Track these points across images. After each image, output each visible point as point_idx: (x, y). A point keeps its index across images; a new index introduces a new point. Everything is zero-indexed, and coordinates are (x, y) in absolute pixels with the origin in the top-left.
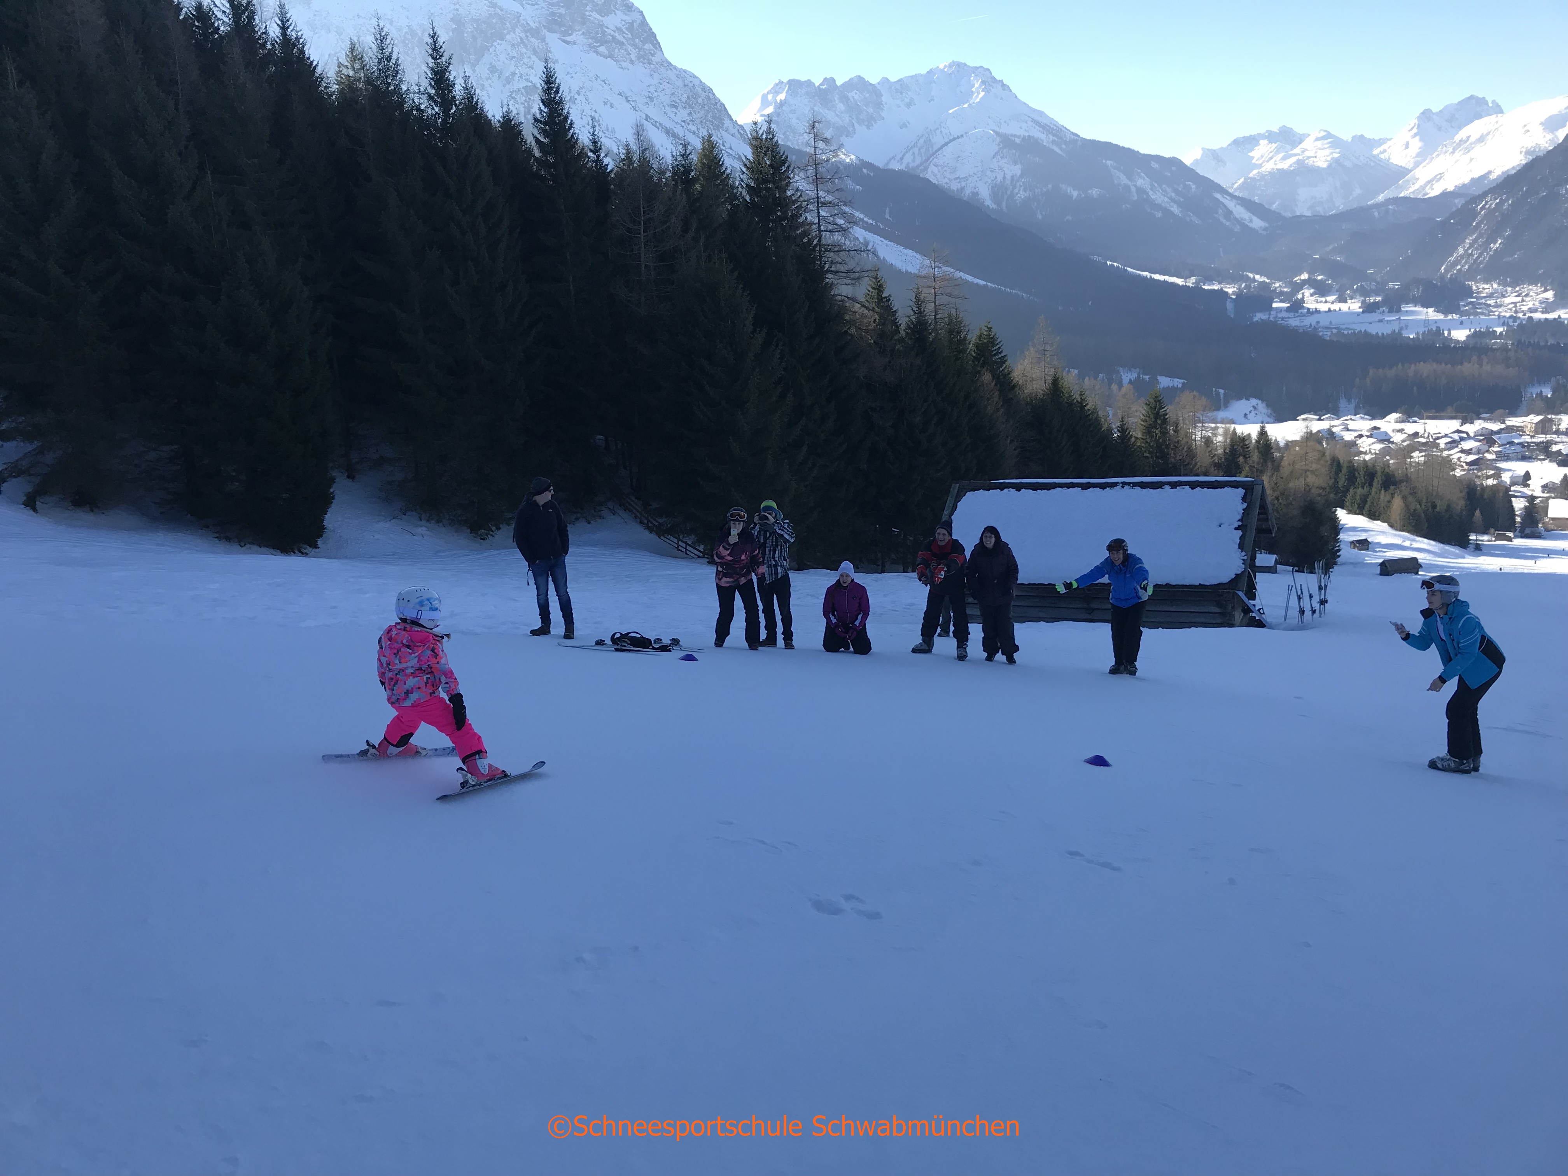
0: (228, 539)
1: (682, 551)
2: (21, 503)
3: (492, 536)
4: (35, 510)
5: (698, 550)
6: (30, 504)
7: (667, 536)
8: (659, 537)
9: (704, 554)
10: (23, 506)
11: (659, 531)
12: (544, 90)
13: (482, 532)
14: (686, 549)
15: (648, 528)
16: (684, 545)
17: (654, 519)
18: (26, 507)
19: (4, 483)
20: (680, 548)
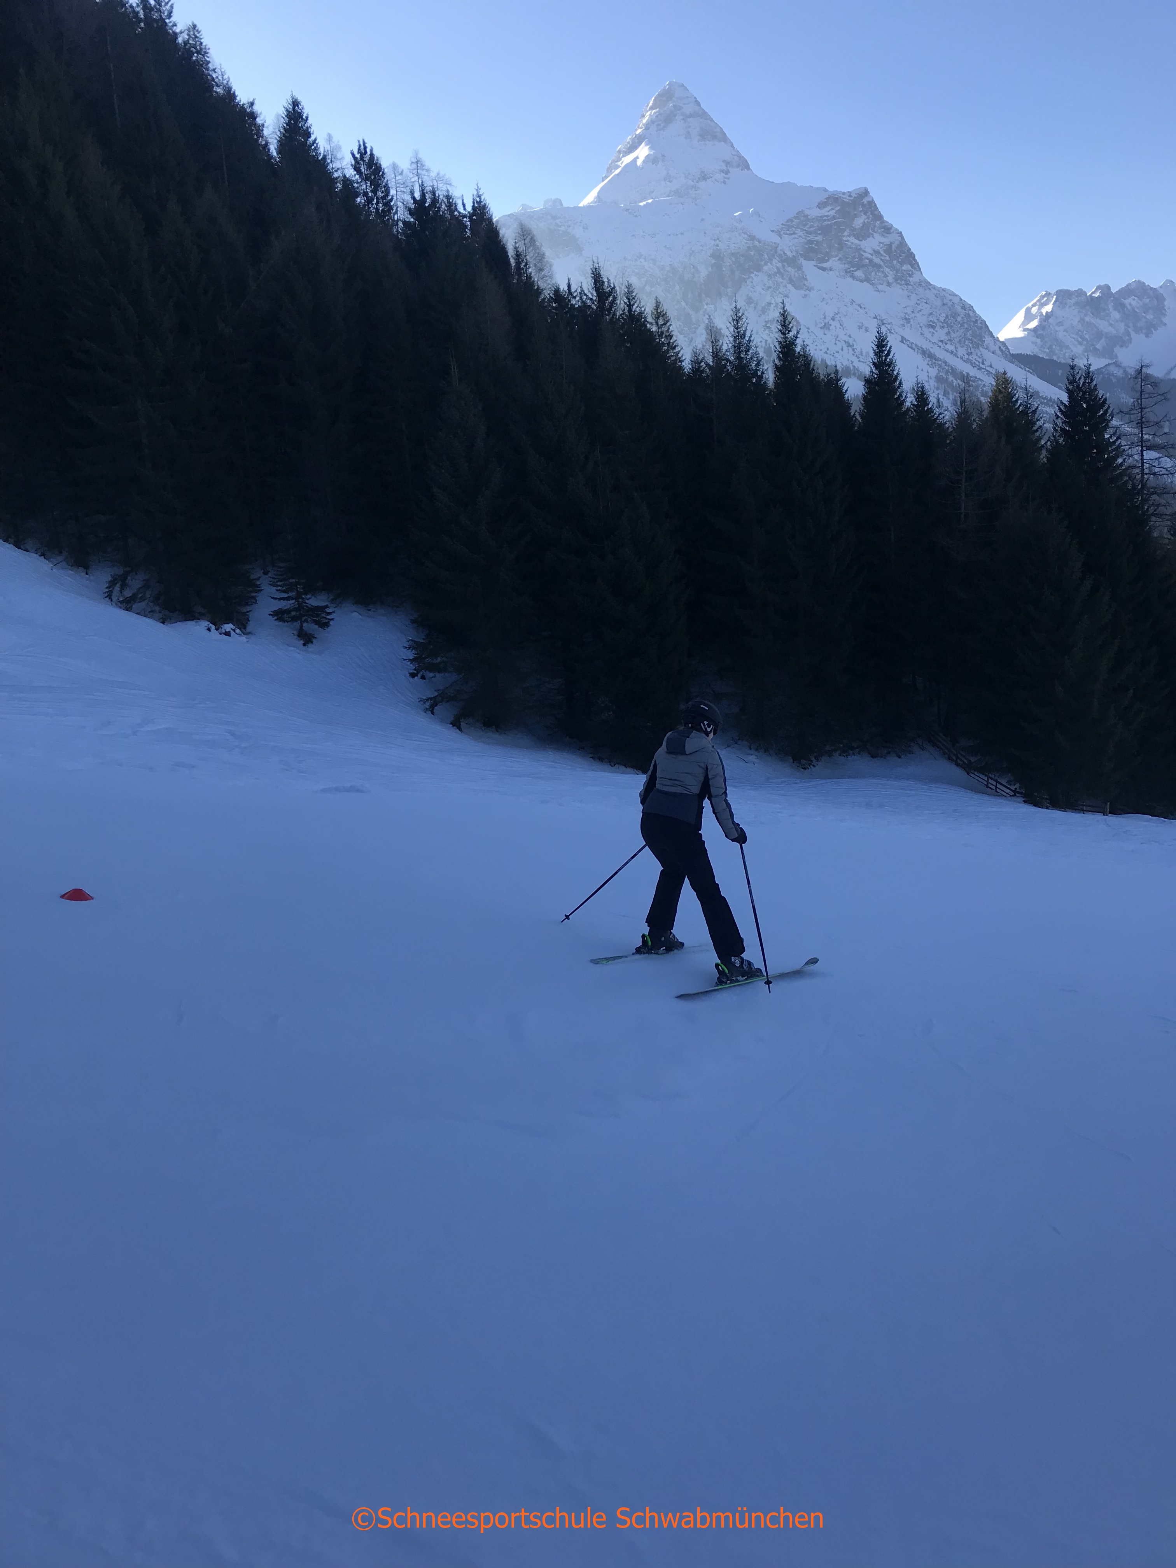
0: (601, 759)
1: (992, 789)
2: (449, 723)
3: (814, 766)
4: (460, 729)
5: (1009, 788)
6: (456, 724)
7: (976, 773)
8: (968, 774)
9: (1015, 793)
10: (451, 725)
11: (968, 768)
12: (876, 354)
13: (803, 762)
14: (996, 786)
15: (957, 765)
16: (994, 783)
17: (964, 756)
18: (454, 726)
19: (436, 706)
20: (990, 786)
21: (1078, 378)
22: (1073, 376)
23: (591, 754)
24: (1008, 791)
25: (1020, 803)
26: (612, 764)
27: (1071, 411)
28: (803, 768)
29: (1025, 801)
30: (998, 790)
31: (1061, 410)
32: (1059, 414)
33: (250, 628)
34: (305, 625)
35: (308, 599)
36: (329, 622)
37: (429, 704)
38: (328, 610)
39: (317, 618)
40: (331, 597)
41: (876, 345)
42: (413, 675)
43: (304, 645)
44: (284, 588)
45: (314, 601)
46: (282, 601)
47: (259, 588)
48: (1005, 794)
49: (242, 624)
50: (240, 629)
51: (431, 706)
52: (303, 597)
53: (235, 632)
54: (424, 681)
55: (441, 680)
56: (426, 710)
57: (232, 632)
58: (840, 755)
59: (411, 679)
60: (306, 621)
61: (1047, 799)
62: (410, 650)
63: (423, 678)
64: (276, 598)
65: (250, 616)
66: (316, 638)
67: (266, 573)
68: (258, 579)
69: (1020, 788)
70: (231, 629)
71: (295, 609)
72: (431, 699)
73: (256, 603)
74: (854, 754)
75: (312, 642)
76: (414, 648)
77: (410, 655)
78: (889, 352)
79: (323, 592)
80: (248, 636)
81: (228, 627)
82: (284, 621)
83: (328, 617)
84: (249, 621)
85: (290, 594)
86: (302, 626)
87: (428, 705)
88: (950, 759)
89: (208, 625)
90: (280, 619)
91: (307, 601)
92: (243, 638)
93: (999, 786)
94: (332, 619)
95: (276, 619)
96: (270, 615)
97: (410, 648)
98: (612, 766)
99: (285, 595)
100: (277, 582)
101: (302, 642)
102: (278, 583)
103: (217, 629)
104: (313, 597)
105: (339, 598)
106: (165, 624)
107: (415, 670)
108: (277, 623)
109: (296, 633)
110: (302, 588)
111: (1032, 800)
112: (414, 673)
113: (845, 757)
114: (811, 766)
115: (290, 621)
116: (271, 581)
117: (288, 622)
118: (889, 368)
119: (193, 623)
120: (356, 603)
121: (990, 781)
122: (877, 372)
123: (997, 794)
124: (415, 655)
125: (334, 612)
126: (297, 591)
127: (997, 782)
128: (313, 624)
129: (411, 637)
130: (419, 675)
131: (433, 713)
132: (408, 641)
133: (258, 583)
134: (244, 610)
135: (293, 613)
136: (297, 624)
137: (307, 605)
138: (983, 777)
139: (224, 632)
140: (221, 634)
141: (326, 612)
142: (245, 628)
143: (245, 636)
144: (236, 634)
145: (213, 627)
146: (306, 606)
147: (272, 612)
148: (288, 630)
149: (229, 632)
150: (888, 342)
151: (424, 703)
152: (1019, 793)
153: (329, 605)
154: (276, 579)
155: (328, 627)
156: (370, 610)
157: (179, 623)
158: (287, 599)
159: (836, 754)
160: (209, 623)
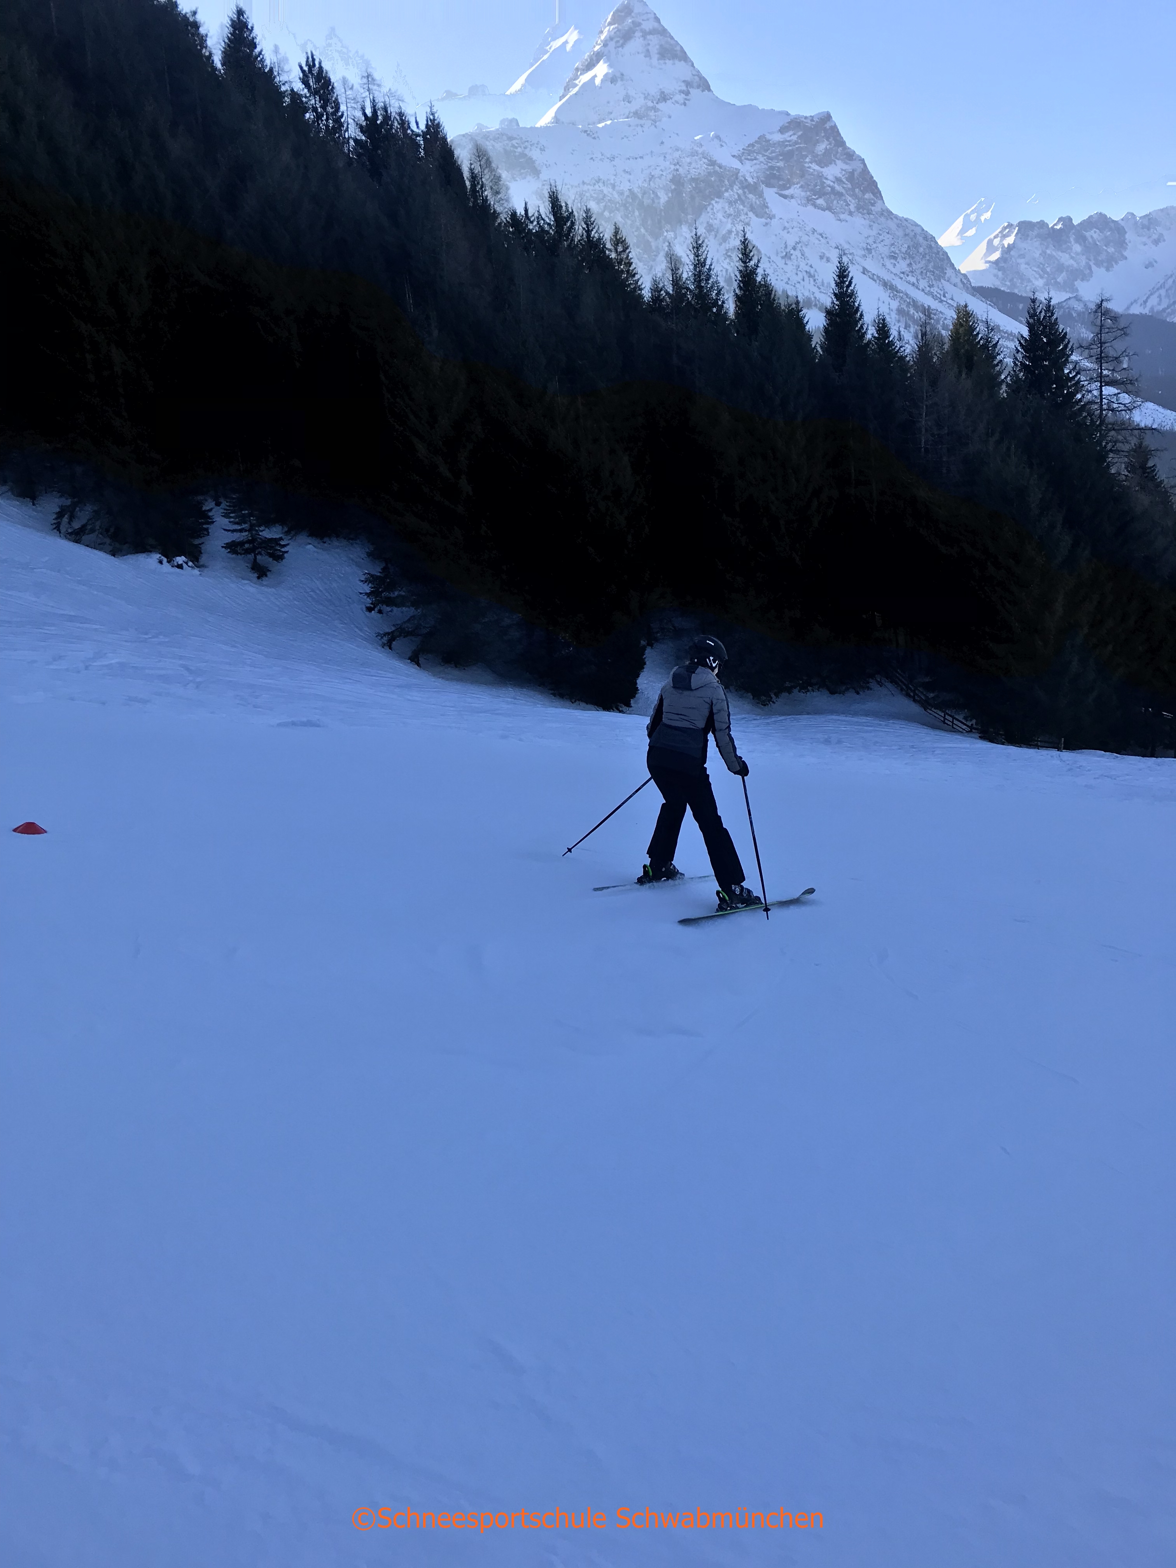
0: (562, 696)
1: (947, 724)
2: (407, 658)
3: (774, 702)
4: (419, 665)
5: (965, 725)
6: (414, 659)
7: (933, 709)
8: (925, 710)
9: (971, 730)
10: (409, 661)
11: (925, 704)
12: (837, 284)
13: (763, 698)
14: (953, 722)
15: (915, 701)
16: (951, 719)
17: (922, 693)
18: (412, 661)
19: (394, 641)
20: (946, 721)
21: (1038, 311)
22: (1034, 310)
23: (551, 690)
24: (964, 727)
25: (975, 738)
26: (573, 701)
27: (1031, 346)
28: (762, 705)
29: (979, 737)
30: (954, 726)
31: (1020, 343)
32: (1019, 348)
33: (203, 559)
34: (259, 557)
35: (262, 531)
36: (283, 555)
37: (387, 639)
38: (282, 543)
39: (270, 550)
40: (286, 529)
41: (837, 276)
42: (370, 609)
43: (259, 578)
44: (237, 520)
45: (267, 533)
46: (235, 533)
47: (211, 519)
48: (961, 730)
49: (195, 556)
50: (192, 562)
51: (389, 641)
52: (257, 528)
53: (187, 564)
54: (381, 615)
55: (401, 614)
56: (383, 646)
57: (185, 565)
58: (799, 692)
59: (367, 613)
60: (260, 553)
61: (1001, 734)
62: (366, 584)
63: (380, 612)
64: (229, 531)
65: (202, 548)
66: (270, 571)
67: (218, 504)
68: (210, 510)
69: (976, 724)
70: (184, 562)
71: (249, 542)
72: (388, 634)
73: (209, 535)
74: (813, 691)
75: (266, 576)
76: (370, 582)
77: (367, 588)
78: (850, 283)
79: (277, 525)
80: (201, 569)
81: (180, 560)
82: (236, 553)
83: (283, 550)
84: (202, 553)
85: (244, 526)
86: (255, 559)
87: (385, 639)
88: (908, 695)
89: (160, 557)
90: (234, 552)
91: (260, 533)
92: (196, 572)
93: (955, 722)
94: (287, 552)
95: (229, 552)
96: (223, 547)
97: (366, 582)
98: (573, 703)
99: (238, 527)
100: (230, 513)
101: (256, 575)
102: (232, 515)
103: (168, 562)
104: (267, 529)
105: (294, 529)
106: (116, 556)
107: (372, 604)
108: (230, 555)
109: (249, 565)
110: (255, 520)
111: (988, 735)
112: (371, 607)
113: (804, 693)
114: (771, 703)
115: (244, 554)
116: (224, 513)
117: (241, 554)
118: (850, 299)
119: (144, 555)
120: (312, 534)
121: (947, 717)
122: (838, 303)
123: (953, 730)
124: (372, 588)
125: (288, 544)
126: (250, 522)
127: (954, 718)
128: (267, 557)
129: (368, 571)
130: (376, 609)
131: (390, 648)
132: (364, 575)
133: (210, 514)
134: (196, 542)
135: (247, 546)
136: (251, 556)
137: (260, 537)
138: (940, 713)
139: (176, 564)
140: (172, 567)
141: (280, 545)
142: (198, 561)
143: (198, 569)
144: (189, 566)
145: (165, 560)
146: (260, 539)
147: (225, 544)
148: (242, 563)
149: (182, 564)
150: (849, 272)
151: (382, 638)
152: (975, 729)
153: (283, 537)
154: (229, 510)
155: (282, 560)
156: (325, 543)
157: (129, 556)
158: (241, 531)
159: (796, 691)
160: (160, 555)
